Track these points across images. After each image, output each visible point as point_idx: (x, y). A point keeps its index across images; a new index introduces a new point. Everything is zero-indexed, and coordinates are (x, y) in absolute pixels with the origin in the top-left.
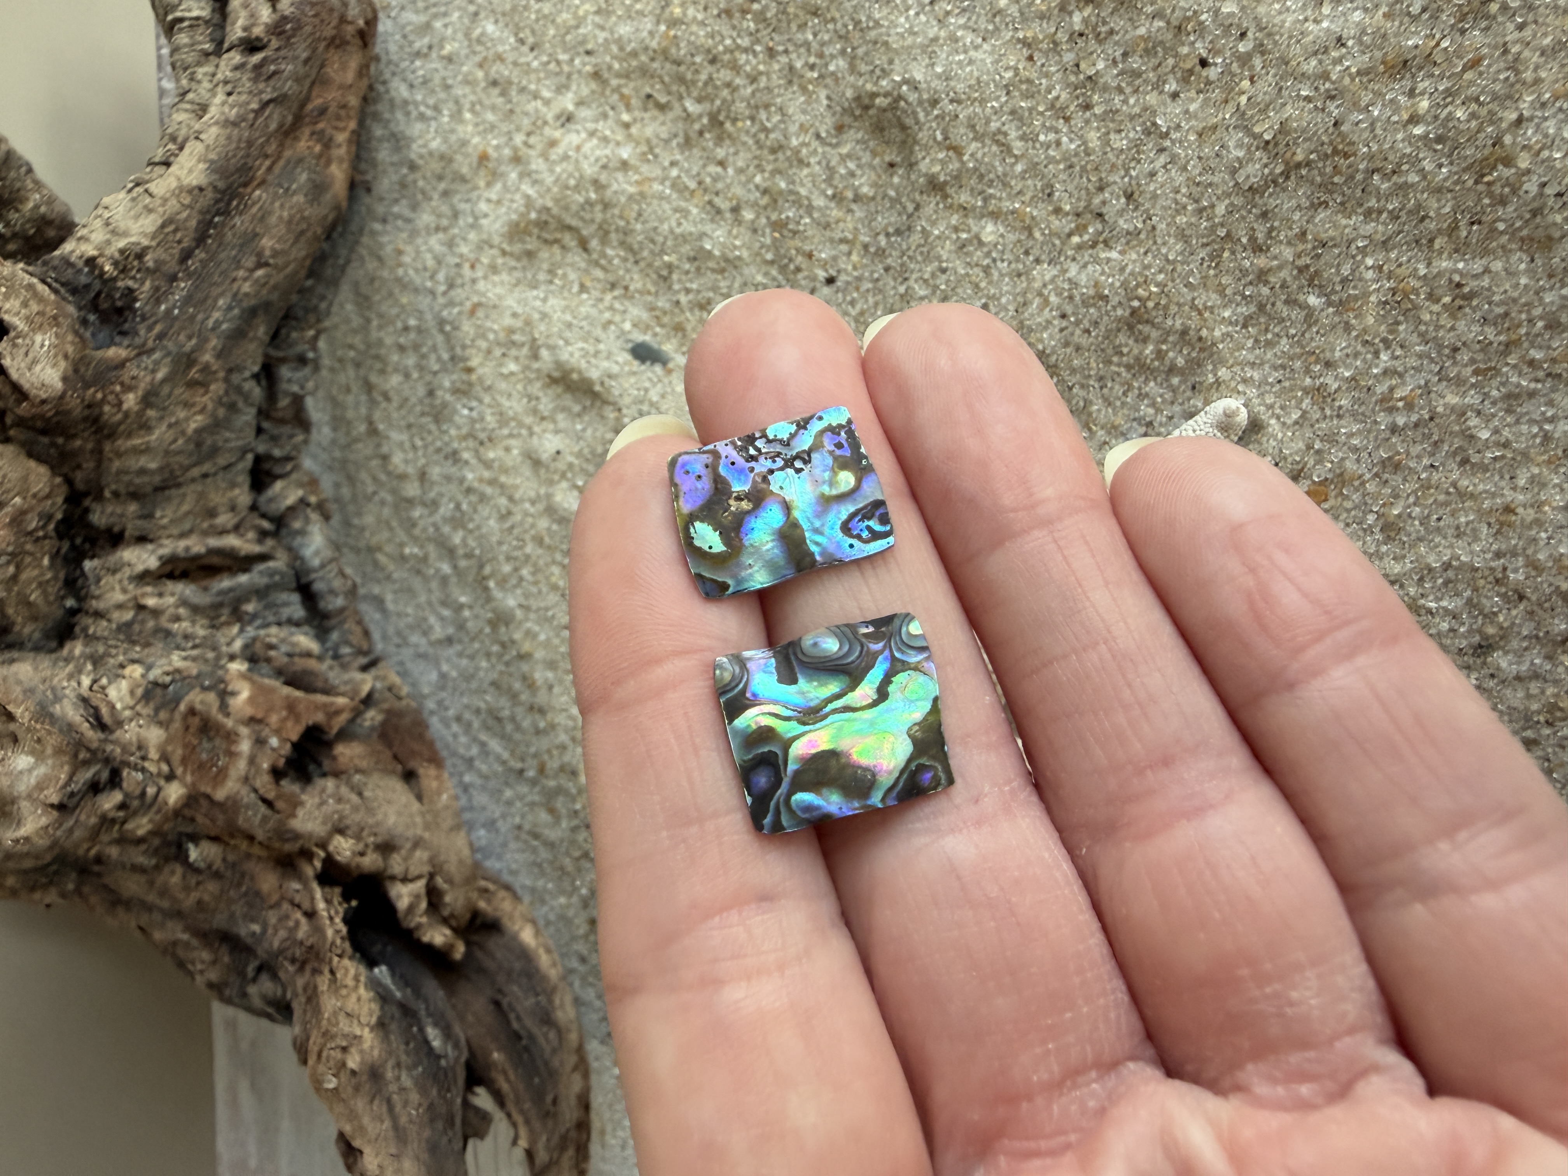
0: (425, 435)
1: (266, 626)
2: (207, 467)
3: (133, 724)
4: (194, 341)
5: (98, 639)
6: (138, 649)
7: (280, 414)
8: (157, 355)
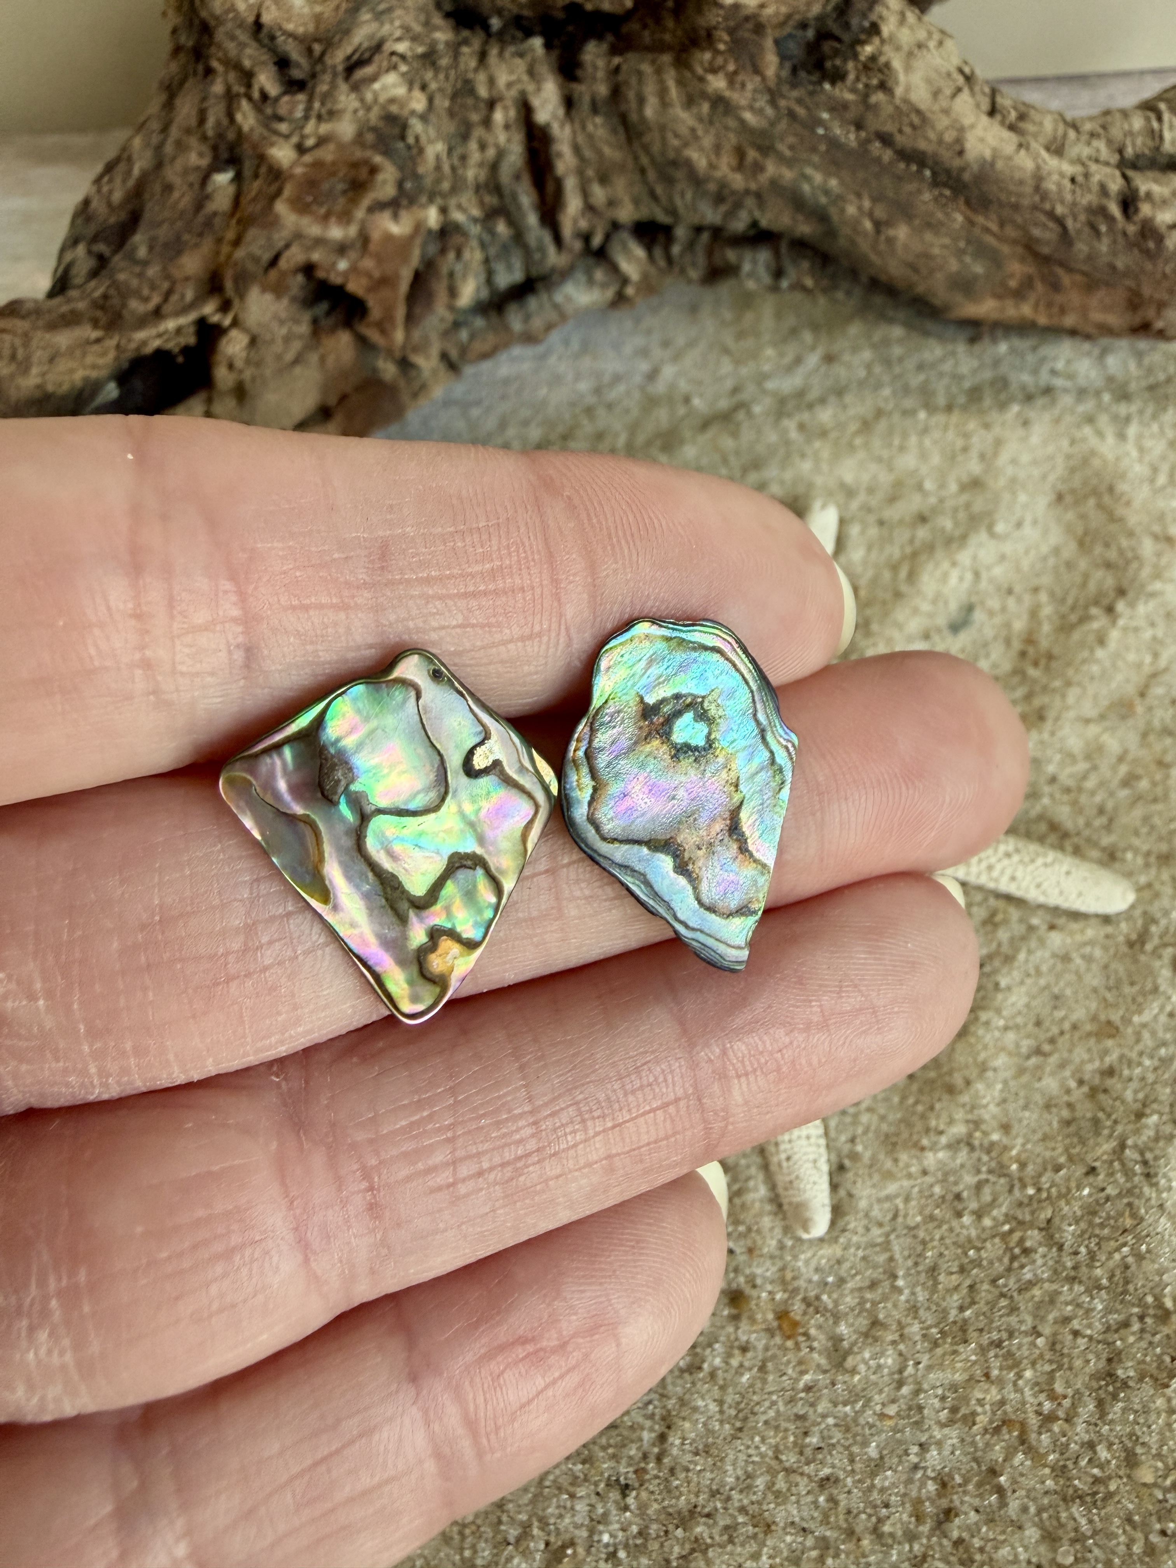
1: (483, 246)
2: (651, 172)
3: (357, 104)
4: (788, 153)
5: (455, 57)
6: (447, 103)
7: (718, 252)
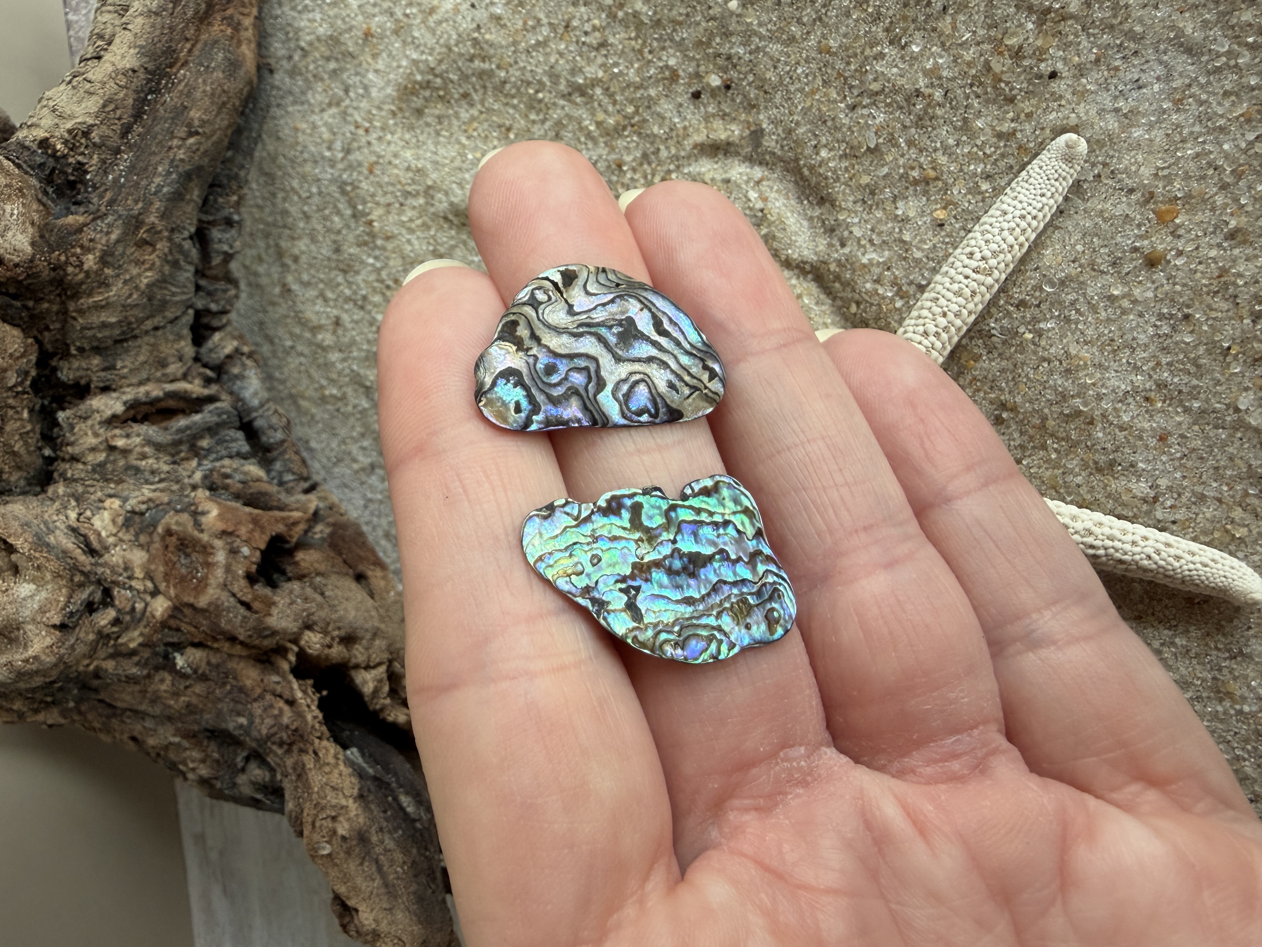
1: (220, 458)
2: (158, 320)
3: (118, 548)
4: (140, 205)
5: (76, 480)
6: (112, 485)
8: (110, 219)
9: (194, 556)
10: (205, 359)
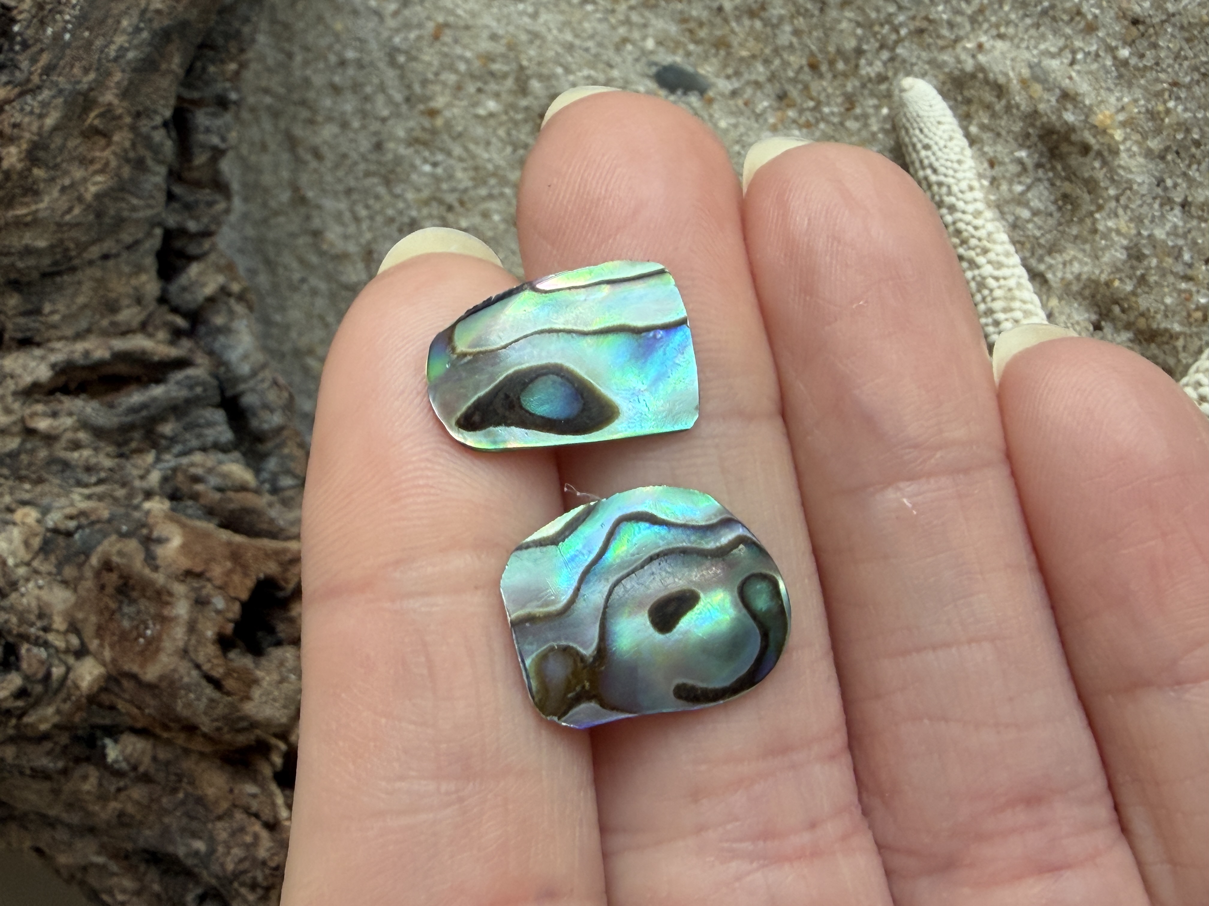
0: (371, 202)
1: (188, 452)
2: (109, 245)
3: (31, 585)
6: (27, 486)
7: (195, 175)
8: (45, 94)
9: (143, 604)
10: (176, 299)
